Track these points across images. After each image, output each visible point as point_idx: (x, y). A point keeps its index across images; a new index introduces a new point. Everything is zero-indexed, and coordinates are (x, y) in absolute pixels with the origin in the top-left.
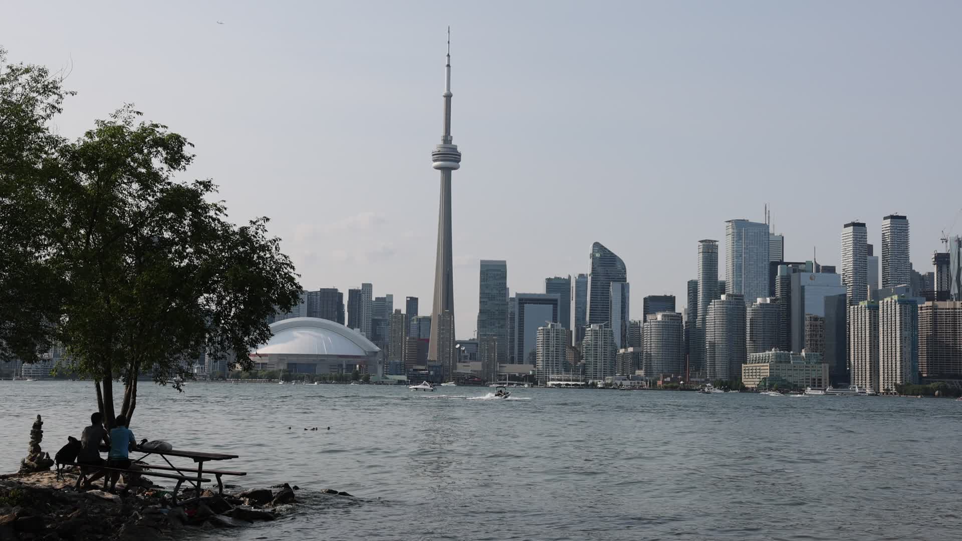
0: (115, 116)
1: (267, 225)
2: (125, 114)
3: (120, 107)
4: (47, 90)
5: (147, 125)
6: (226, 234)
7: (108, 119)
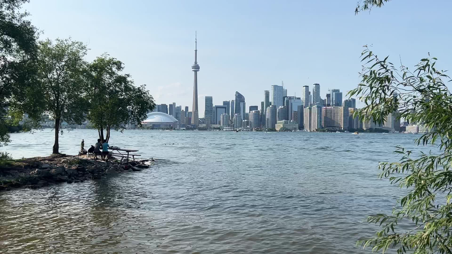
0: (102, 56)
1: (145, 87)
2: (105, 55)
3: (103, 53)
4: (82, 48)
5: (111, 58)
6: (134, 90)
7: (100, 56)
